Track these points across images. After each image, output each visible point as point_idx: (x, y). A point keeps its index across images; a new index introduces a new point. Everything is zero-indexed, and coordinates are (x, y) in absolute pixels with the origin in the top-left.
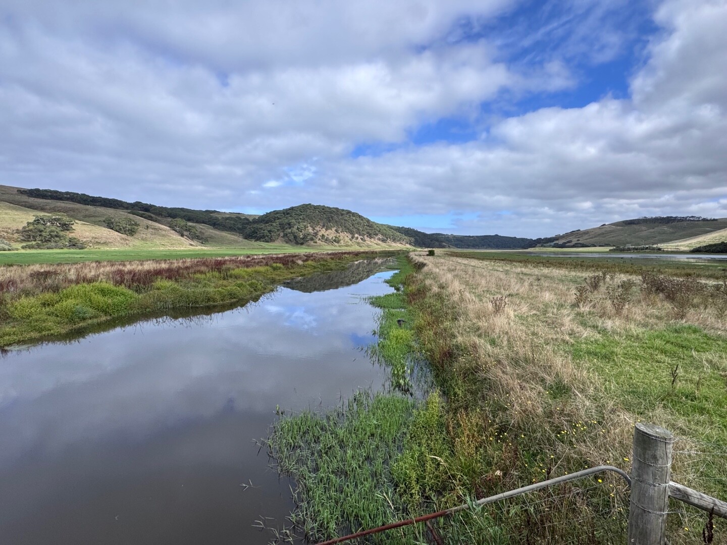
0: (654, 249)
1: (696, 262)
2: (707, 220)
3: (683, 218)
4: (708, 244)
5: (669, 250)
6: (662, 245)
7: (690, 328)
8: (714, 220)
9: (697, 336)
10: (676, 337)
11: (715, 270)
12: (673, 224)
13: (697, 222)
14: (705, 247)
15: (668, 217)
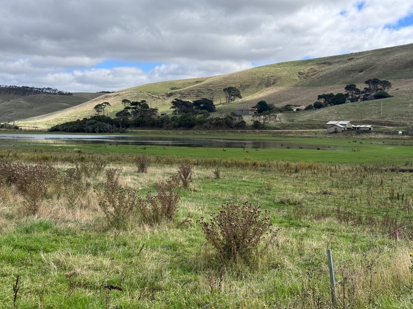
0: (10, 127)
1: (54, 144)
2: (63, 94)
3: (39, 89)
4: (65, 122)
5: (27, 128)
6: (19, 122)
7: (41, 224)
8: (70, 94)
9: (48, 233)
10: (26, 239)
11: (71, 152)
12: (29, 96)
13: (54, 96)
14: (62, 125)
15: (24, 87)
